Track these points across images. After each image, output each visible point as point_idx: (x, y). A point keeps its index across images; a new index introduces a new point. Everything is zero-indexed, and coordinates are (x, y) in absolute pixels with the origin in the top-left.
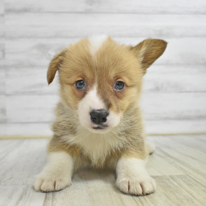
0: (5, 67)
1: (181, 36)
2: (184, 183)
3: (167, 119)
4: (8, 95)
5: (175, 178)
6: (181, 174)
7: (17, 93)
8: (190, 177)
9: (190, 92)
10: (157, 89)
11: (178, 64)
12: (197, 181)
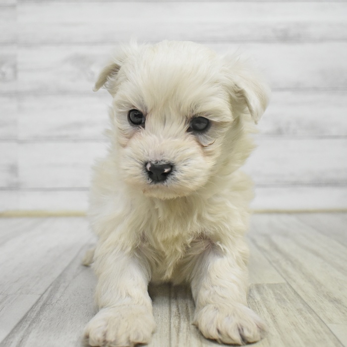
0: (17, 95)
1: (322, 40)
2: (273, 296)
3: (296, 184)
4: (21, 142)
5: (263, 288)
6: (277, 282)
7: (37, 139)
8: (291, 287)
9: (337, 137)
10: (279, 132)
11: (316, 89)
12: (298, 295)
